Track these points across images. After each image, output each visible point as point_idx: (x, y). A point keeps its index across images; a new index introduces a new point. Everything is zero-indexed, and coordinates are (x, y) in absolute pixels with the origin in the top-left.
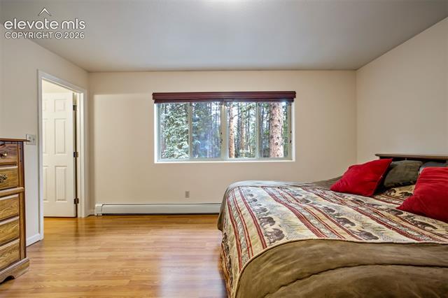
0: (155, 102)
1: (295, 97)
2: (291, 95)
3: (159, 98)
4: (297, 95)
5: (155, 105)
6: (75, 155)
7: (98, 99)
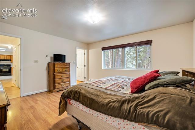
0: (103, 50)
1: (152, 42)
2: (151, 41)
3: (104, 49)
4: (153, 41)
5: (103, 51)
6: (85, 66)
7: (90, 51)
